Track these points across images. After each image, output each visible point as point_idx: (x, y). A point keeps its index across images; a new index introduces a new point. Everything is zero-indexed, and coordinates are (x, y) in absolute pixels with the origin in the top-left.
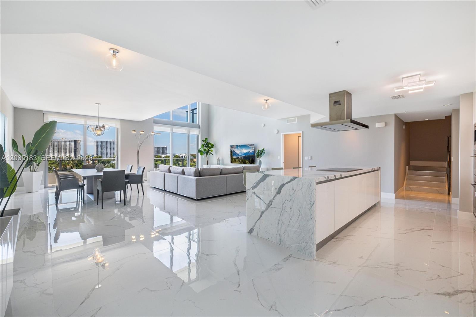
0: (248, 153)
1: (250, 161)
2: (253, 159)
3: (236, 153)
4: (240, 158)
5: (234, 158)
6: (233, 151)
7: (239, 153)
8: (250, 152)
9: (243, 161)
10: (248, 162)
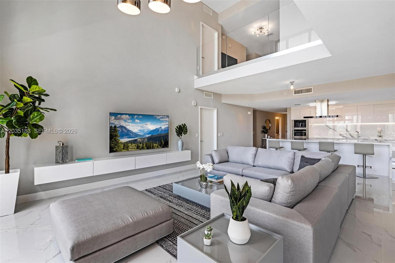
0: (157, 130)
1: (162, 143)
2: (167, 139)
3: (129, 131)
4: (139, 141)
5: (121, 143)
6: (118, 127)
7: (137, 131)
8: (162, 129)
9: (148, 146)
10: (157, 145)
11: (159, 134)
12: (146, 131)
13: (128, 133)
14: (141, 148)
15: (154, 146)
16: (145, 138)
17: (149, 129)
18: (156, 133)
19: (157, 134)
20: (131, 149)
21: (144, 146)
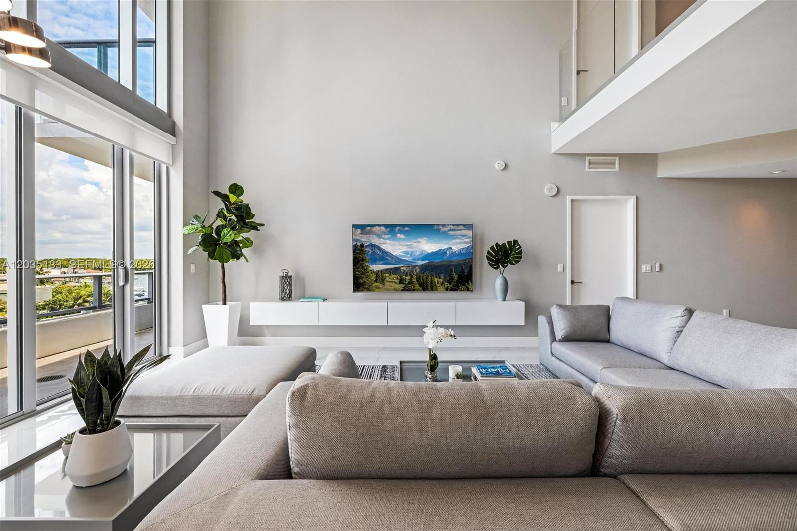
0: (441, 253)
1: (452, 279)
2: (466, 271)
3: (384, 252)
4: (405, 271)
5: (372, 272)
6: (366, 246)
7: (400, 253)
8: (453, 251)
9: (422, 281)
10: (442, 281)
11: (447, 260)
12: (418, 253)
13: (384, 256)
14: (407, 283)
15: (435, 283)
16: (416, 266)
17: (424, 251)
18: (439, 257)
19: (440, 260)
20: (388, 284)
21: (415, 280)
